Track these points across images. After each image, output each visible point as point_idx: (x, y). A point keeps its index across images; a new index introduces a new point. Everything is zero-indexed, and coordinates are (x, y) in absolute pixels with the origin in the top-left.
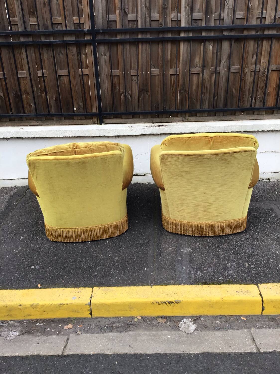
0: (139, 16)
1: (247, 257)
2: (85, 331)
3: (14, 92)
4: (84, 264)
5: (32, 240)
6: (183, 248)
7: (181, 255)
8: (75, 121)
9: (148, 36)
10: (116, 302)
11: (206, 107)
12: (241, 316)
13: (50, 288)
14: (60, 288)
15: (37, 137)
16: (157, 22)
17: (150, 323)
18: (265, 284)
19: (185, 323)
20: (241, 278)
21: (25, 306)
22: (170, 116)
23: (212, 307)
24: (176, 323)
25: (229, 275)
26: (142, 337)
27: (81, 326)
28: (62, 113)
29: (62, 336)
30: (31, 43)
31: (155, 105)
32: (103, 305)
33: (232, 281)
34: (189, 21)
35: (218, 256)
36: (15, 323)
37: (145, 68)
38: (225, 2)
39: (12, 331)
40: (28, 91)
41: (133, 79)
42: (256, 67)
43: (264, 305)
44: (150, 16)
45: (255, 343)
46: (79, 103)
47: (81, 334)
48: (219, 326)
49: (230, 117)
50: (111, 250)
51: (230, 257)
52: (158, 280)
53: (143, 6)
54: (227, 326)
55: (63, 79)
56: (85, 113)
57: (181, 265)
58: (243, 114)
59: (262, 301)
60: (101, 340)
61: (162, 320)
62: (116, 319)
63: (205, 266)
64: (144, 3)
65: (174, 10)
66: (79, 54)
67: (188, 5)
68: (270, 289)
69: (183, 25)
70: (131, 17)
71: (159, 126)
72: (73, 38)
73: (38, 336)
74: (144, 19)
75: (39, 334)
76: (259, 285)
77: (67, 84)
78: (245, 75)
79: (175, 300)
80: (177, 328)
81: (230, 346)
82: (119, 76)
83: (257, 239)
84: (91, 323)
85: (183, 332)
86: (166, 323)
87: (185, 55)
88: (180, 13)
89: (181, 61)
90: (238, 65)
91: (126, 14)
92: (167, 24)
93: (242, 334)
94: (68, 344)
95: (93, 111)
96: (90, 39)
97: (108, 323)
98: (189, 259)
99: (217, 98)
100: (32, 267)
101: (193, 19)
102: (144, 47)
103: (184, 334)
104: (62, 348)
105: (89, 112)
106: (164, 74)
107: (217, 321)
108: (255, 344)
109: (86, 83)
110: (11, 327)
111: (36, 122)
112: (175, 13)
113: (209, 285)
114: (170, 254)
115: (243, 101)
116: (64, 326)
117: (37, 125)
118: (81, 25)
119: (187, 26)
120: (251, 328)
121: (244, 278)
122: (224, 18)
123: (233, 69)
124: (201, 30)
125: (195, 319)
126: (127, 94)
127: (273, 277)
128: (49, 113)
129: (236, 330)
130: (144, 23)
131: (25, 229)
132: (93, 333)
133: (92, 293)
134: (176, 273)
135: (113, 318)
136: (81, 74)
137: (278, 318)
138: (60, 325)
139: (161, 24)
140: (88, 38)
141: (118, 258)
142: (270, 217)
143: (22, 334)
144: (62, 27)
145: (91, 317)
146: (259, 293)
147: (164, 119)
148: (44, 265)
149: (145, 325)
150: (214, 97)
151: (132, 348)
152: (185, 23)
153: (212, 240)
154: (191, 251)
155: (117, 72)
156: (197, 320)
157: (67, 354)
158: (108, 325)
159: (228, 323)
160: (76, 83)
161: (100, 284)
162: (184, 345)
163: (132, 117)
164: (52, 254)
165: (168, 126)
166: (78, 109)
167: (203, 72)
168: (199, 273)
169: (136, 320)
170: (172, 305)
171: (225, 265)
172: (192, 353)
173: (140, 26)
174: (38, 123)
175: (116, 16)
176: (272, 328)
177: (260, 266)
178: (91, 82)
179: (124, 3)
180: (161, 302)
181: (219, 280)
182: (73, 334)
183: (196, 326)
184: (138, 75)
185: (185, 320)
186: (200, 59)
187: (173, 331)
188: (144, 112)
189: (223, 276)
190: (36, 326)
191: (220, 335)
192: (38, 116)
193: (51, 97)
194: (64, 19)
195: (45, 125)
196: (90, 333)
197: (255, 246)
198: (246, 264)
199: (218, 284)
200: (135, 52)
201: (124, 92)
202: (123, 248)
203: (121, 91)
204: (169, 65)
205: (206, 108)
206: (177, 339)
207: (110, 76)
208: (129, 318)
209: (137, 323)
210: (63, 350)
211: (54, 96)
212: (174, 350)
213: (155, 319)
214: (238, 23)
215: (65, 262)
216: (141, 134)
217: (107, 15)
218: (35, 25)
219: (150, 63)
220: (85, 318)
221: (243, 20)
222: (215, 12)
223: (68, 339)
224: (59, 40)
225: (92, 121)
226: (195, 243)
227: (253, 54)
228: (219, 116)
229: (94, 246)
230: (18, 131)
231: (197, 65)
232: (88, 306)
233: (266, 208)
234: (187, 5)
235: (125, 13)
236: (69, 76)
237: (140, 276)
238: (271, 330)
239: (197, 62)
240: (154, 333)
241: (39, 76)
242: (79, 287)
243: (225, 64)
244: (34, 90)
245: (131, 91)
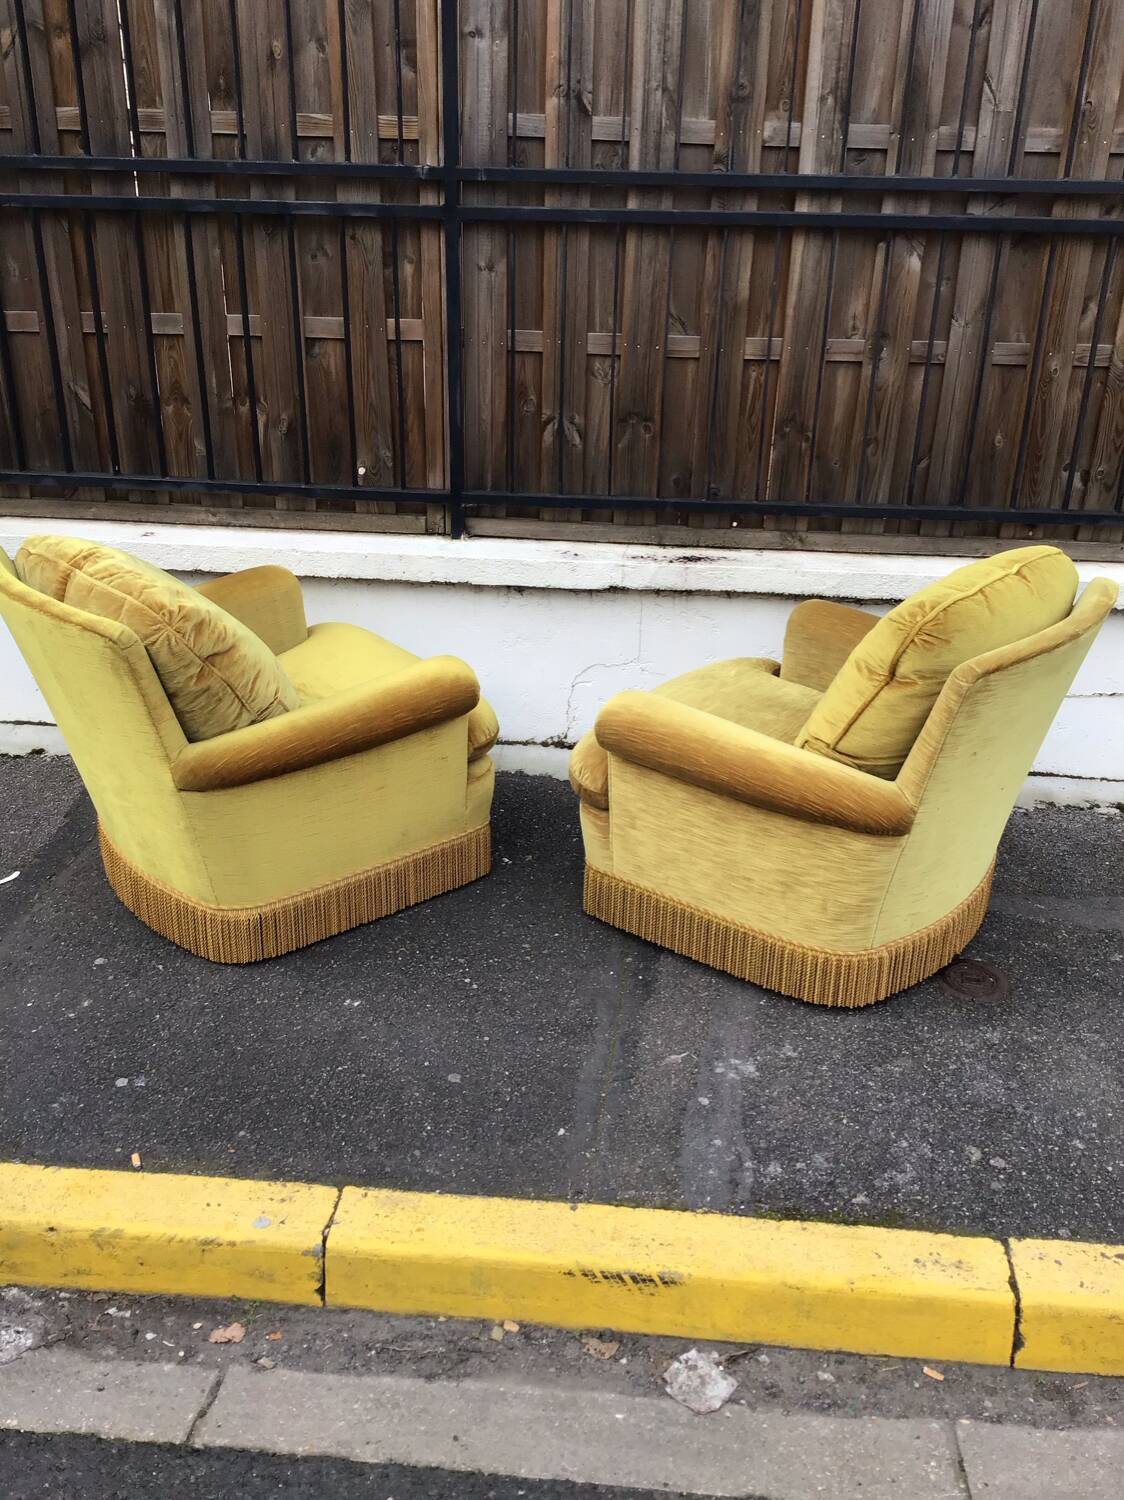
0: (637, 124)
1: (982, 1124)
2: (292, 1357)
3: (132, 391)
4: (320, 1088)
5: (135, 975)
6: (724, 1060)
7: (714, 1091)
8: (356, 519)
9: (666, 205)
10: (425, 1257)
11: (882, 498)
12: (926, 1362)
13: (177, 1171)
14: (213, 1176)
15: (206, 570)
16: (706, 150)
17: (552, 1353)
18: (1039, 1242)
19: (694, 1368)
20: (941, 1208)
21: (69, 1236)
23: (809, 1312)
24: (656, 1365)
25: (894, 1189)
26: (512, 1407)
27: (279, 1336)
28: (308, 482)
29: (196, 1369)
30: (206, 209)
31: (675, 477)
32: (371, 1261)
33: (903, 1217)
34: (834, 153)
35: (863, 1107)
36: (27, 1298)
37: (644, 327)
38: (985, 84)
39: (9, 1326)
40: (186, 392)
41: (595, 368)
42: (1094, 349)
43: (1022, 1327)
44: (677, 126)
45: (966, 1482)
46: (378, 448)
47: (274, 1367)
48: (828, 1396)
49: (976, 544)
50: (437, 1041)
51: (909, 1116)
52: (606, 1182)
53: (654, 84)
54: (863, 1397)
55: (322, 351)
56: (399, 490)
57: (707, 1129)
58: (1031, 534)
59: (1018, 1310)
60: (345, 1401)
61: (603, 1347)
62: (421, 1323)
63: (801, 1144)
64: (659, 75)
65: (777, 108)
66: (391, 259)
67: (831, 92)
68: (1057, 1262)
69: (807, 167)
70: (604, 125)
71: (685, 558)
72: (373, 198)
73: (106, 1361)
74: (652, 137)
75: (111, 1351)
76: (1012, 1241)
77: (337, 373)
78: (1048, 380)
79: (659, 1269)
80: (657, 1387)
81: (860, 1484)
82: (541, 353)
83: (1032, 1051)
84: (319, 1329)
85: (677, 1402)
86: (615, 1359)
87: (809, 286)
88: (800, 119)
89: (790, 312)
90: (1023, 337)
91: (585, 114)
92: (745, 163)
93: (918, 1438)
94: (216, 1402)
95: (431, 485)
96: (436, 204)
97: (383, 1335)
98: (743, 1106)
99: (928, 466)
100: (122, 1082)
101: (848, 146)
102: (648, 244)
103: (680, 1411)
104: (191, 1416)
105: (415, 487)
106: (718, 356)
107: (824, 1371)
108: (963, 1486)
109: (410, 373)
110: (7, 1311)
111: (207, 511)
112: (779, 119)
113: (806, 1224)
114: (669, 1079)
115: (1034, 482)
116: (212, 1330)
117: (213, 525)
118: (408, 149)
119: (825, 172)
120: (959, 1415)
121: (955, 1207)
122: (975, 147)
123: (1001, 353)
124: (878, 191)
125: (736, 1355)
126: (566, 424)
127: (1076, 1213)
128: (260, 478)
129: (898, 1417)
130: (652, 151)
131: (116, 929)
132: (318, 1370)
133: (336, 1207)
134: (681, 1162)
135: (408, 1317)
136: (394, 338)
137: (1078, 1386)
138: (197, 1325)
139: (718, 160)
140: (430, 199)
141: (459, 1077)
142: (1102, 965)
143: (46, 1344)
144: (333, 150)
145: (320, 1304)
146: (1009, 1274)
147: (706, 535)
148: (167, 1076)
149: (532, 1357)
150: (917, 461)
151: (465, 1447)
152: (817, 159)
153: (850, 1037)
154: (757, 1074)
155: (533, 339)
156: (741, 1360)
157: (203, 1445)
158: (385, 1342)
159: (867, 1387)
160: (371, 375)
161: (373, 1177)
162: (671, 1459)
163: (579, 518)
164: (206, 1035)
165: (720, 562)
166: (374, 472)
167: (876, 358)
168: (775, 1169)
169: (497, 1334)
170: (648, 1289)
171: (885, 1145)
172: (699, 1493)
173: (635, 166)
174: (214, 515)
175: (543, 121)
176: (1048, 1427)
177: (1029, 1164)
178: (429, 371)
179: (581, 71)
180: (602, 1272)
181: (853, 1204)
182: (241, 1364)
183: (736, 1384)
184: (617, 353)
185: (693, 1354)
186: (867, 305)
187: (639, 1395)
188: (628, 499)
189: (870, 1189)
190: (105, 1318)
191: (825, 1432)
192: (218, 492)
193: (272, 422)
194: (342, 121)
195: (241, 526)
196: (307, 1367)
197: (1021, 1077)
198: (973, 1150)
199: (846, 1223)
200: (611, 265)
201: (554, 418)
202: (487, 1039)
203: (547, 412)
204: (743, 321)
205: (880, 500)
206: (651, 1430)
207: (505, 352)
208: (470, 1322)
209: (501, 1347)
210: (191, 1424)
211: (284, 416)
212: (629, 1473)
213: (574, 1337)
214: (1030, 172)
215: (251, 1072)
216: (611, 587)
217: (511, 115)
218: (229, 140)
219: (664, 313)
220: (297, 1307)
221: (1053, 160)
222: (942, 122)
223: (218, 1384)
224: (316, 201)
225: (424, 524)
226: (779, 1044)
227: (1087, 300)
228: (933, 536)
229: (370, 1020)
230: (136, 541)
231: (854, 328)
232: (312, 1261)
233: (1090, 923)
234: (828, 90)
235: (578, 111)
236: (346, 342)
237: (534, 1157)
238: (1039, 1434)
239: (855, 317)
240: (563, 1395)
241: (230, 333)
242: (290, 1181)
243: (969, 331)
244: (208, 389)
245: (586, 416)
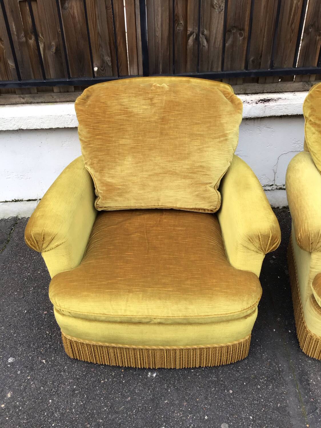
5: (31, 369)
15: (25, 128)
22: (280, 80)
31: (252, 59)
41: (215, 3)
46: (103, 56)
50: (206, 398)
56: (116, 77)
71: (261, 100)
77: (78, 17)
95: (132, 73)
109: (117, 14)
111: (20, 97)
117: (23, 103)
126: (200, 36)
128: (45, 78)
131: (15, 335)
141: (227, 424)
147: (267, 86)
160: (97, 15)
164: (81, 413)
165: (279, 101)
166: (102, 69)
174: (23, 98)
178: (128, 12)
188: (231, 72)
192: (24, 87)
193: (47, 46)
195: (38, 103)
201: (194, 32)
203: (190, 29)
211: (53, 43)
244: (11, 32)
245: (209, 31)
